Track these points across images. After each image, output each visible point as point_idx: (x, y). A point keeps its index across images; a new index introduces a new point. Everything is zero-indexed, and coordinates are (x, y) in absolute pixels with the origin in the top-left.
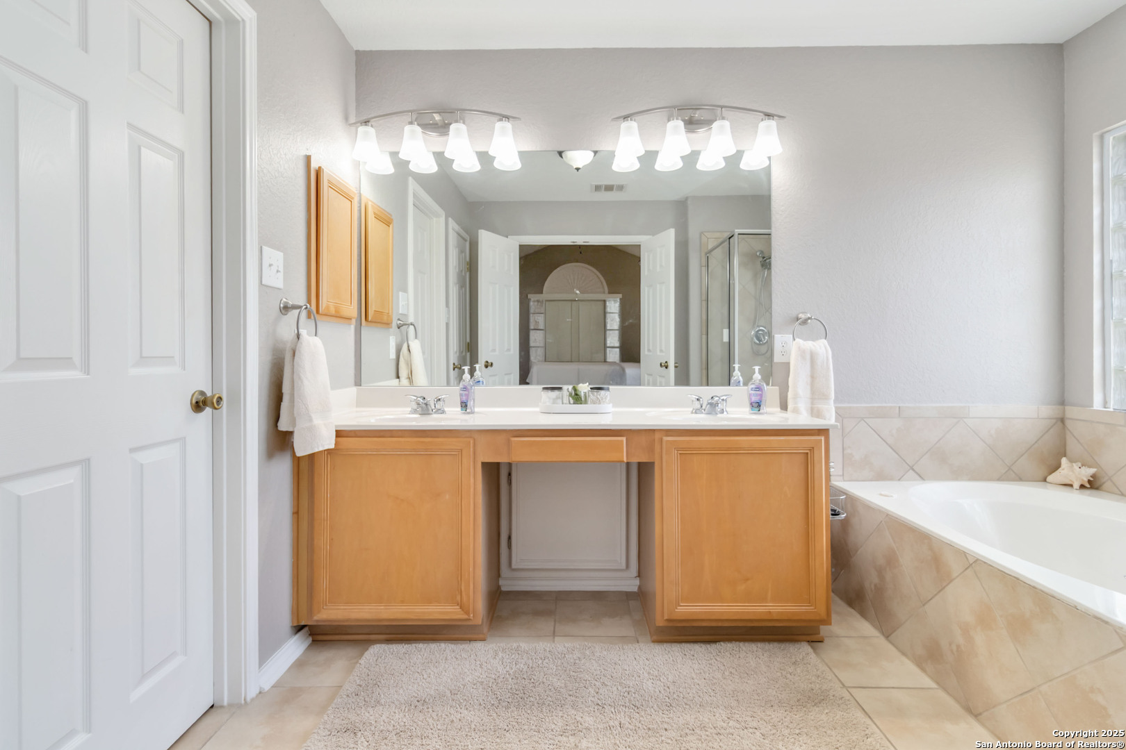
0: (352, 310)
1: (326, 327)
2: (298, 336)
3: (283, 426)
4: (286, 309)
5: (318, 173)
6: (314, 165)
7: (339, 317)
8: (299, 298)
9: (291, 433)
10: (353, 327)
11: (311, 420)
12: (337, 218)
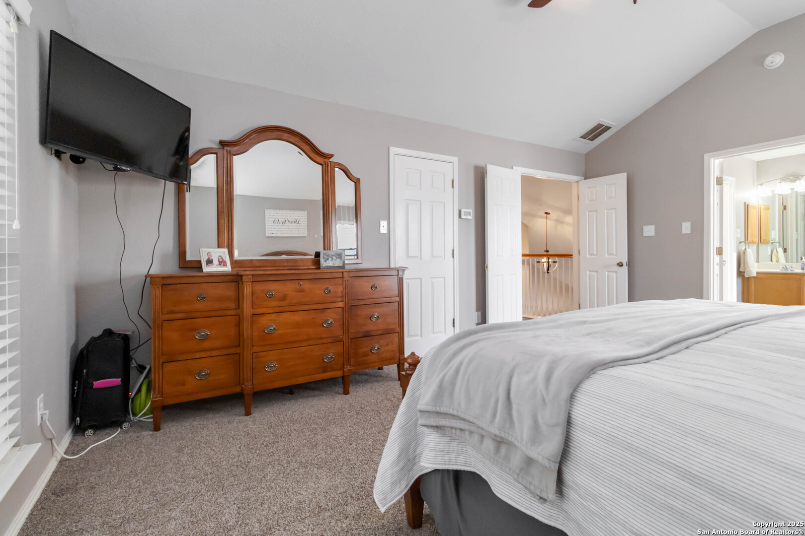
0: (757, 240)
1: (751, 245)
2: (745, 249)
3: (741, 270)
4: (741, 242)
5: (748, 206)
6: (746, 204)
7: (753, 243)
8: (743, 240)
9: (744, 272)
10: (756, 245)
11: (750, 268)
12: (753, 215)
